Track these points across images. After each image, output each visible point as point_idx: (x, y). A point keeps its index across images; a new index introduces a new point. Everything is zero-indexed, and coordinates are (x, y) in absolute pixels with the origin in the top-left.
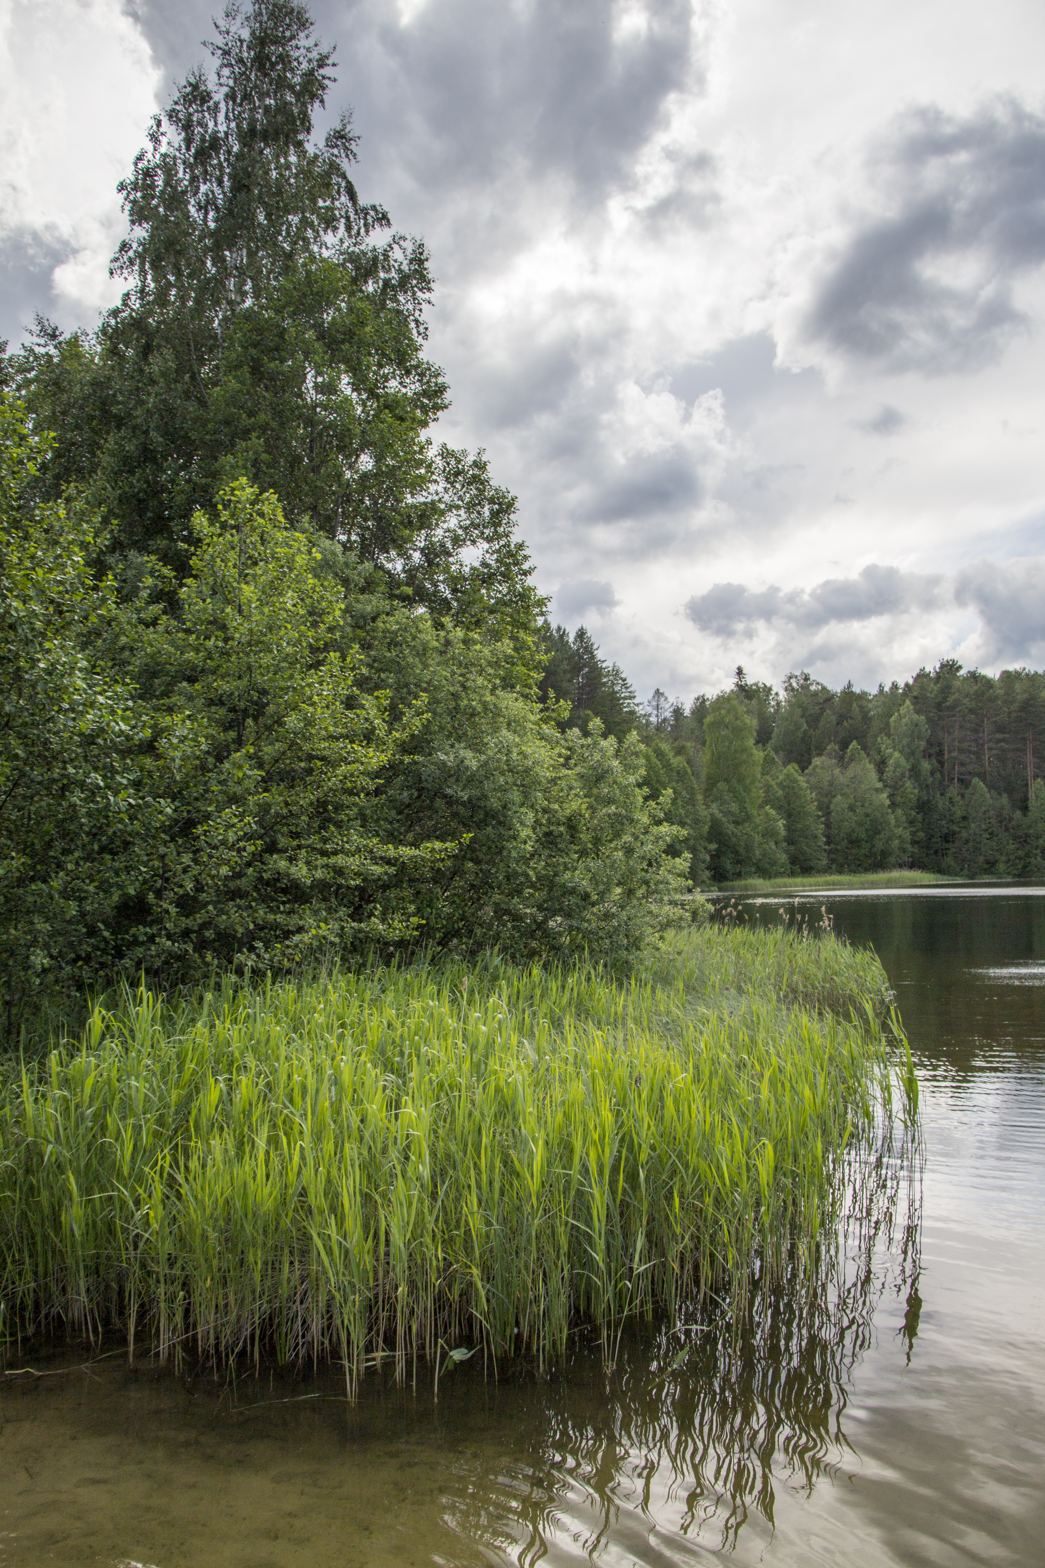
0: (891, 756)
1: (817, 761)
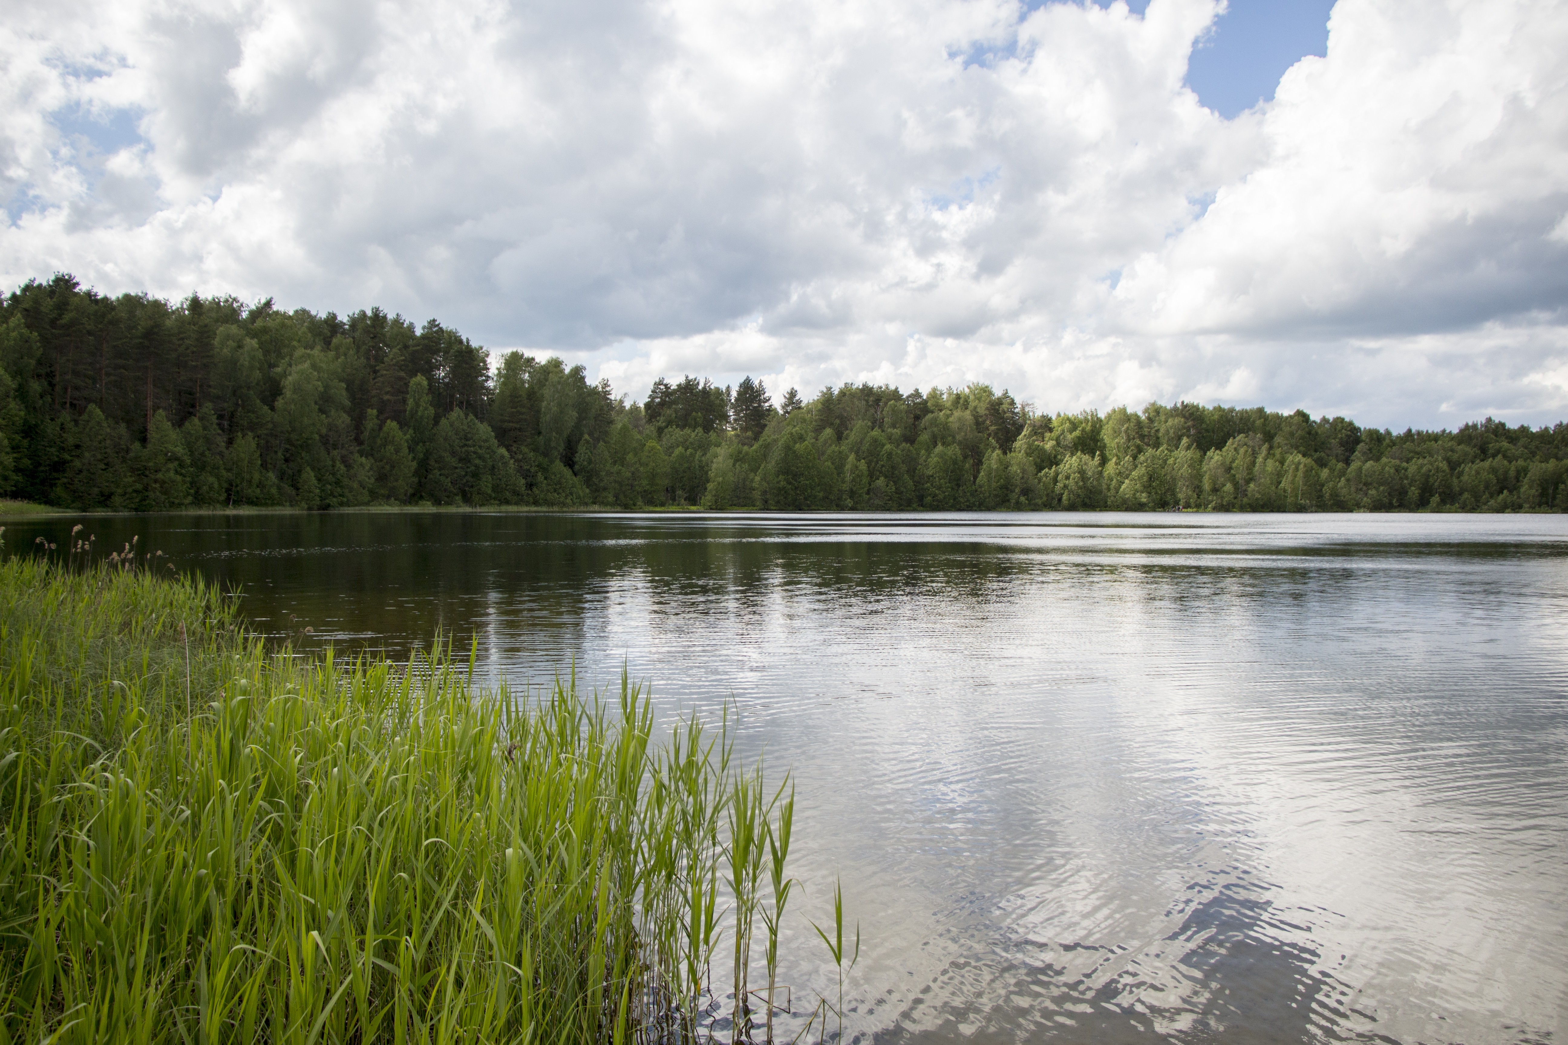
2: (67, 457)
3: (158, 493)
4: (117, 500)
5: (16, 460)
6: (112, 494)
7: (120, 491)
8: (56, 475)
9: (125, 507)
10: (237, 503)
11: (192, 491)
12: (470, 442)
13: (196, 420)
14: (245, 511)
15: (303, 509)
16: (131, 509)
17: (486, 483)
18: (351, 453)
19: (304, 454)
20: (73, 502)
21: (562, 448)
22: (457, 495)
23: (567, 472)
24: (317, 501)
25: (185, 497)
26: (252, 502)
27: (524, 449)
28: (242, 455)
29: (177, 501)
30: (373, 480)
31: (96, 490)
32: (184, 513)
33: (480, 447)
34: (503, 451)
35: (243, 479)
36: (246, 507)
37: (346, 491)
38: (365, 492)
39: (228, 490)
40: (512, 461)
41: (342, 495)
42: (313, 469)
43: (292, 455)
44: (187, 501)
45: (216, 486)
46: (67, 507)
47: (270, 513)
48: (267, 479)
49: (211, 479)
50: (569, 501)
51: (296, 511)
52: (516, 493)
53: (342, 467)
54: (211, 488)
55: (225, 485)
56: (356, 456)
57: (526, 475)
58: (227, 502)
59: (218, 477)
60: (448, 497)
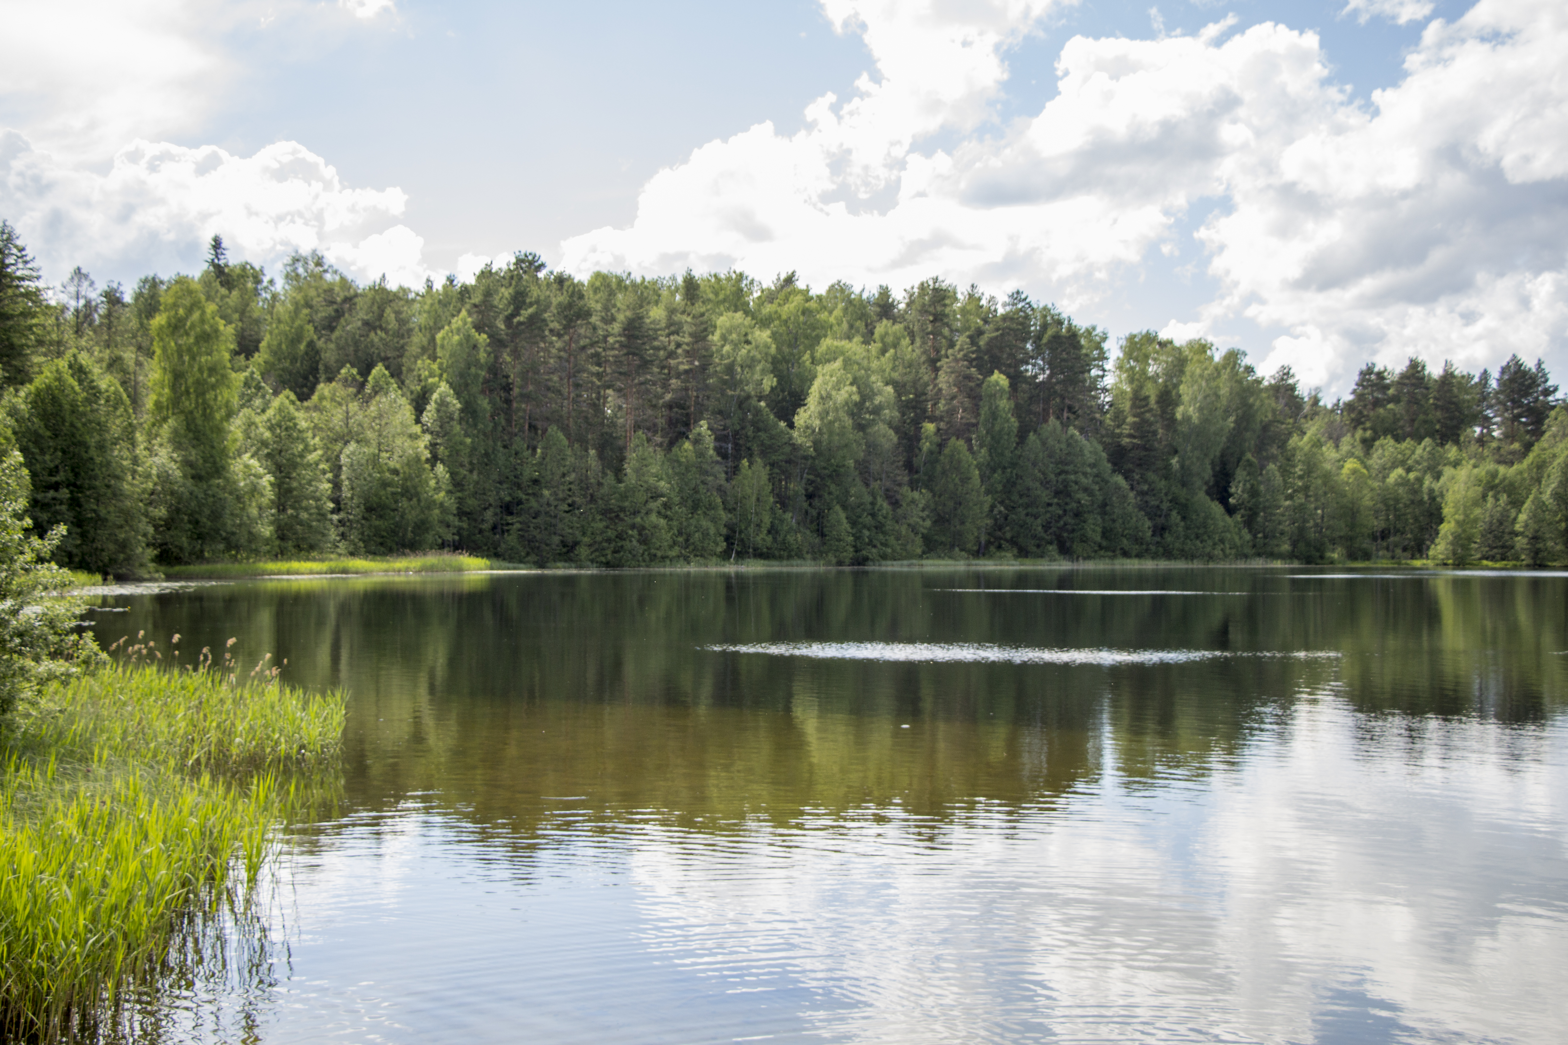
0: (436, 386)
1: (323, 389)
2: (521, 495)
3: (635, 543)
4: (583, 551)
5: (460, 501)
6: (576, 544)
7: (586, 540)
8: (509, 519)
9: (592, 561)
10: (741, 555)
11: (680, 539)
12: (1070, 468)
13: (687, 445)
14: (753, 568)
15: (829, 563)
16: (601, 564)
17: (1093, 527)
18: (900, 485)
19: (833, 487)
20: (528, 554)
21: (1208, 473)
22: (1051, 543)
23: (1217, 508)
24: (850, 553)
25: (671, 547)
26: (761, 555)
27: (1151, 476)
28: (749, 491)
29: (659, 554)
30: (928, 523)
31: (556, 539)
32: (668, 570)
33: (1085, 474)
34: (1119, 479)
35: (750, 522)
36: (751, 561)
37: (892, 540)
38: (918, 540)
39: (727, 539)
40: (1132, 495)
41: (885, 545)
42: (844, 507)
43: (817, 488)
44: (673, 553)
45: (712, 531)
46: (521, 562)
47: (785, 569)
48: (782, 521)
49: (705, 523)
50: (1217, 552)
51: (821, 568)
52: (1138, 540)
53: (885, 505)
54: (706, 535)
55: (724, 531)
56: (905, 490)
57: (1153, 513)
58: (725, 556)
59: (714, 520)
60: (1038, 546)
